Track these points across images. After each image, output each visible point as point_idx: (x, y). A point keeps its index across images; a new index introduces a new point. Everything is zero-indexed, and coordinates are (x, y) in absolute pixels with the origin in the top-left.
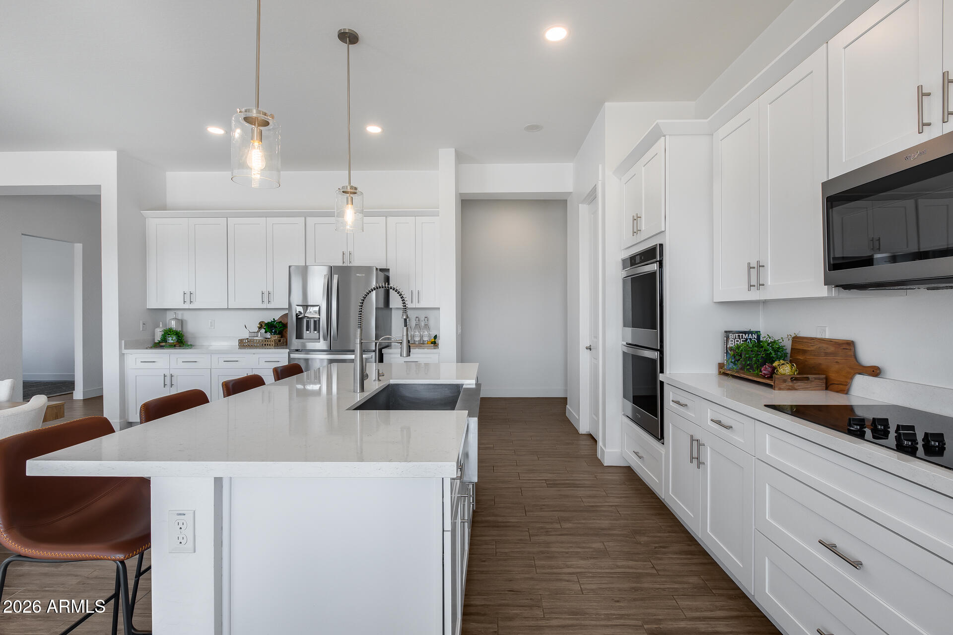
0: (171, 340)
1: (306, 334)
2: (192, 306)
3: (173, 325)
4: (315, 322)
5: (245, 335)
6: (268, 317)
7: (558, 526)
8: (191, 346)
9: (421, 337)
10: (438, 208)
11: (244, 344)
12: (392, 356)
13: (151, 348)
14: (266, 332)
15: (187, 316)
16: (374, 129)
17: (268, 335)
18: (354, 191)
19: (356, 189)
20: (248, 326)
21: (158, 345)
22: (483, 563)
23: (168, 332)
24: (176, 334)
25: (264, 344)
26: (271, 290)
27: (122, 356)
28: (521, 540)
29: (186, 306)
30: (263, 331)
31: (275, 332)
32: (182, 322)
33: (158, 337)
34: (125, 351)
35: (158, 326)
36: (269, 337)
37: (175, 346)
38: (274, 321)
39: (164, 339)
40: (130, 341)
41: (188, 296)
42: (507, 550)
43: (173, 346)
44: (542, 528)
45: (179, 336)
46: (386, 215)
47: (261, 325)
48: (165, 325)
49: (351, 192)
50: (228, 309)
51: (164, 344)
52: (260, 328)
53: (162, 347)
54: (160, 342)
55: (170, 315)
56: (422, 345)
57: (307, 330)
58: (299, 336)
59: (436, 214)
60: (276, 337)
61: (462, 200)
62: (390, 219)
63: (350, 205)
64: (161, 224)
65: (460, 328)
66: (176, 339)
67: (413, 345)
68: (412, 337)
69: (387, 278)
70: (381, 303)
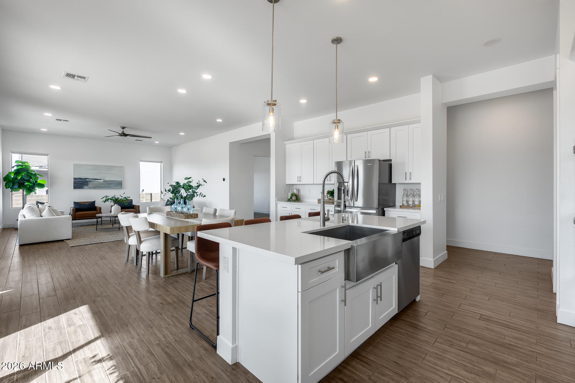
0: (294, 198)
2: (301, 183)
3: (295, 191)
4: (347, 191)
7: (464, 345)
8: (301, 201)
9: (414, 202)
10: (420, 118)
12: (390, 212)
13: (287, 201)
14: (330, 196)
15: (300, 187)
16: (373, 79)
18: (339, 121)
19: (340, 120)
21: (289, 200)
22: (390, 342)
23: (293, 195)
24: (296, 196)
27: (276, 204)
28: (426, 341)
29: (298, 183)
30: (329, 195)
32: (298, 190)
33: (289, 197)
34: (277, 202)
35: (290, 192)
37: (295, 201)
39: (291, 198)
40: (279, 199)
41: (299, 178)
42: (411, 342)
43: (294, 201)
44: (450, 341)
45: (296, 197)
46: (390, 127)
48: (292, 191)
49: (337, 122)
50: (314, 184)
51: (291, 200)
54: (290, 199)
55: (294, 187)
56: (413, 207)
59: (419, 122)
61: (447, 107)
62: (392, 129)
63: (337, 129)
64: (290, 147)
65: (443, 197)
66: (296, 198)
67: (408, 207)
68: (407, 202)
69: (391, 165)
70: (386, 181)
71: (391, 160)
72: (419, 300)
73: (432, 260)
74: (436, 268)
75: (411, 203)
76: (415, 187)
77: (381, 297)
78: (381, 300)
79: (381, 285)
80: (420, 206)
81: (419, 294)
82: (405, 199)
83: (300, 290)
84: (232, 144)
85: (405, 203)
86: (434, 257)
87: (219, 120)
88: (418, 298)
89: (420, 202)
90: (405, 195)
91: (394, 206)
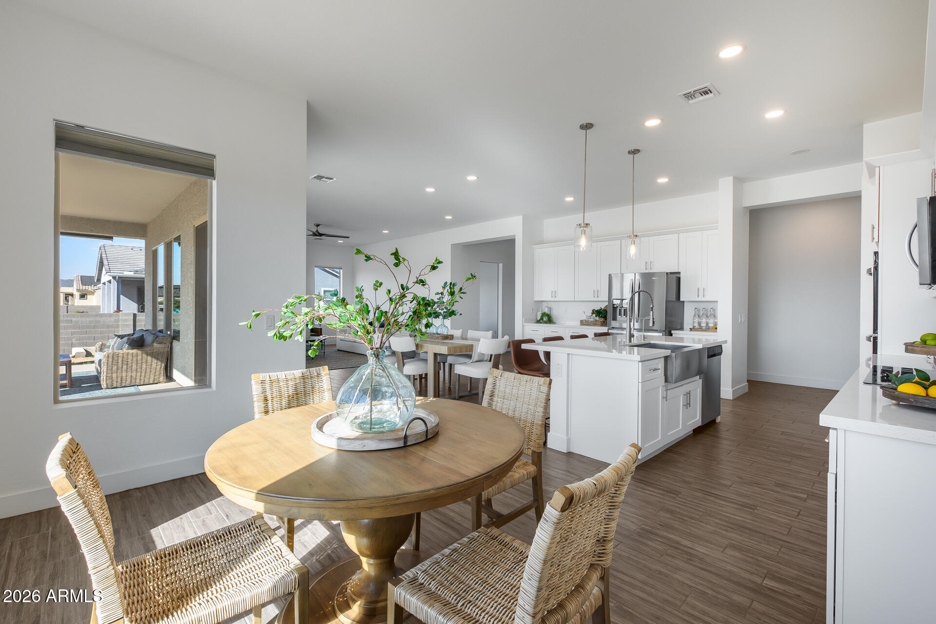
0: (545, 319)
1: (618, 317)
2: (555, 300)
3: (546, 310)
4: (624, 310)
5: (584, 318)
6: (597, 307)
8: (554, 323)
9: (707, 324)
10: (717, 223)
11: (583, 323)
13: (536, 323)
14: (596, 316)
15: (552, 305)
16: (663, 180)
17: (597, 318)
20: (586, 312)
21: (538, 322)
23: (544, 314)
24: (548, 316)
25: (594, 324)
26: (599, 289)
27: (523, 326)
29: (553, 299)
30: (594, 315)
31: (602, 316)
32: (550, 309)
33: (539, 318)
34: (525, 324)
35: (539, 311)
36: (598, 319)
37: (547, 323)
38: (601, 309)
39: (542, 319)
40: (526, 320)
41: (554, 293)
43: (546, 322)
46: (678, 232)
47: (593, 312)
48: (542, 311)
49: (634, 237)
50: (574, 301)
52: (593, 313)
53: (541, 323)
54: (540, 320)
55: (545, 304)
56: (707, 330)
57: (620, 315)
58: (615, 319)
59: (715, 228)
60: (602, 320)
61: (750, 210)
62: (681, 235)
63: (633, 245)
64: (541, 252)
65: (743, 318)
66: (547, 319)
67: (700, 329)
68: (699, 324)
69: (679, 279)
70: (673, 297)
71: (679, 273)
72: (719, 422)
73: (730, 390)
74: (734, 400)
75: (703, 325)
76: (709, 306)
77: (689, 404)
78: (690, 407)
79: (689, 393)
80: (716, 329)
81: (720, 415)
82: (696, 320)
83: (640, 381)
84: (454, 246)
85: (696, 325)
86: (732, 388)
87: (449, 217)
88: (718, 420)
89: (716, 324)
90: (697, 315)
91: (682, 329)
